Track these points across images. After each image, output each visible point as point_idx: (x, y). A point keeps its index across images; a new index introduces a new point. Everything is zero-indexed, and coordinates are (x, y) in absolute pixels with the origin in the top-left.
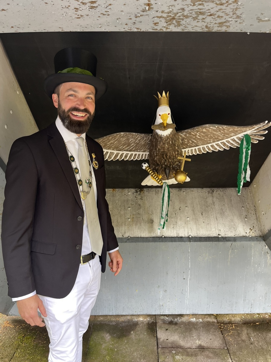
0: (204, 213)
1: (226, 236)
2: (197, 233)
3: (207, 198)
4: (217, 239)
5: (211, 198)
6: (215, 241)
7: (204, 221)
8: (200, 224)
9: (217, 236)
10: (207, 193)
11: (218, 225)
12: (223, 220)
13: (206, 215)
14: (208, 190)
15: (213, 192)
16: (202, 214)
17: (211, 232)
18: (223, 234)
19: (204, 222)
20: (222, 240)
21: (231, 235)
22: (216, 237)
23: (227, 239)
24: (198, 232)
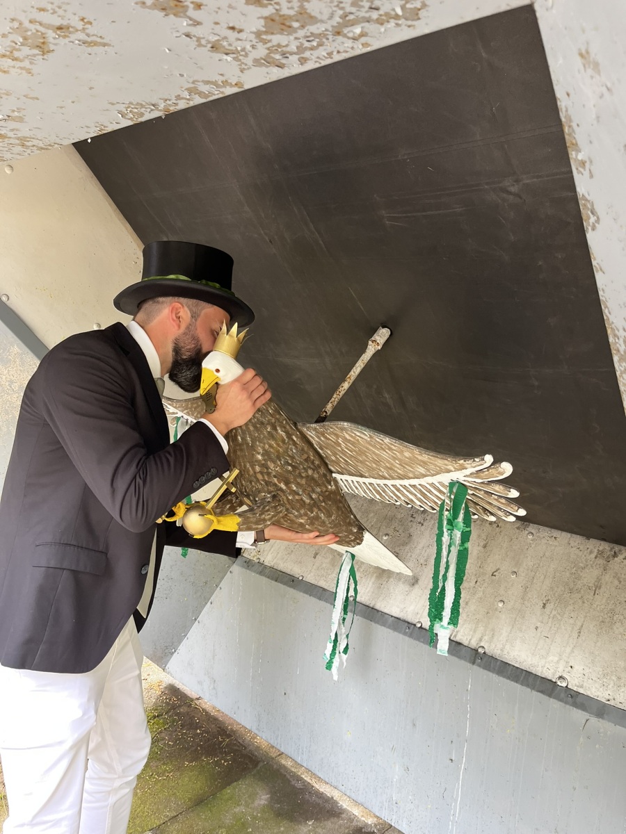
0: (552, 604)
1: (581, 691)
2: (502, 650)
3: (583, 568)
4: (547, 687)
5: (596, 572)
6: (538, 691)
7: (539, 624)
8: (524, 627)
9: (554, 681)
10: (593, 556)
11: (572, 652)
12: (599, 644)
13: (554, 612)
14: (601, 548)
15: (615, 555)
16: (544, 607)
17: (543, 662)
18: (574, 682)
19: (537, 628)
20: (562, 695)
21: (599, 693)
22: (551, 681)
23: (579, 700)
24: (508, 647)
